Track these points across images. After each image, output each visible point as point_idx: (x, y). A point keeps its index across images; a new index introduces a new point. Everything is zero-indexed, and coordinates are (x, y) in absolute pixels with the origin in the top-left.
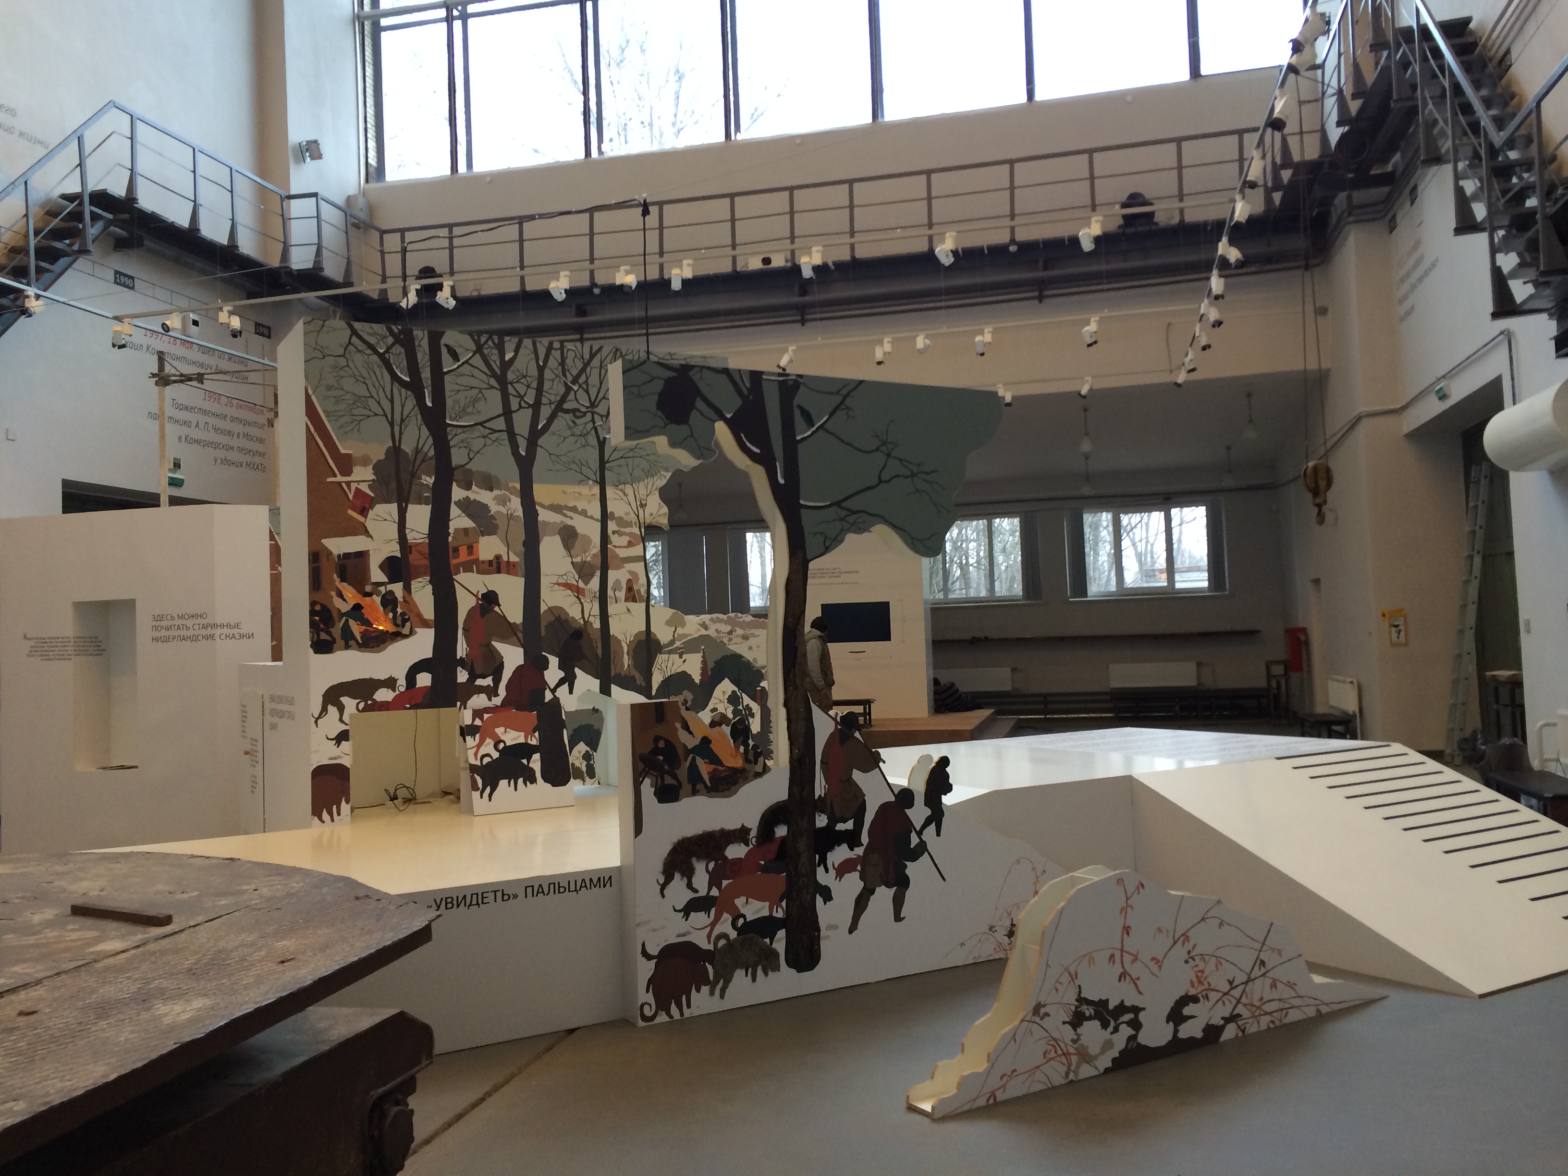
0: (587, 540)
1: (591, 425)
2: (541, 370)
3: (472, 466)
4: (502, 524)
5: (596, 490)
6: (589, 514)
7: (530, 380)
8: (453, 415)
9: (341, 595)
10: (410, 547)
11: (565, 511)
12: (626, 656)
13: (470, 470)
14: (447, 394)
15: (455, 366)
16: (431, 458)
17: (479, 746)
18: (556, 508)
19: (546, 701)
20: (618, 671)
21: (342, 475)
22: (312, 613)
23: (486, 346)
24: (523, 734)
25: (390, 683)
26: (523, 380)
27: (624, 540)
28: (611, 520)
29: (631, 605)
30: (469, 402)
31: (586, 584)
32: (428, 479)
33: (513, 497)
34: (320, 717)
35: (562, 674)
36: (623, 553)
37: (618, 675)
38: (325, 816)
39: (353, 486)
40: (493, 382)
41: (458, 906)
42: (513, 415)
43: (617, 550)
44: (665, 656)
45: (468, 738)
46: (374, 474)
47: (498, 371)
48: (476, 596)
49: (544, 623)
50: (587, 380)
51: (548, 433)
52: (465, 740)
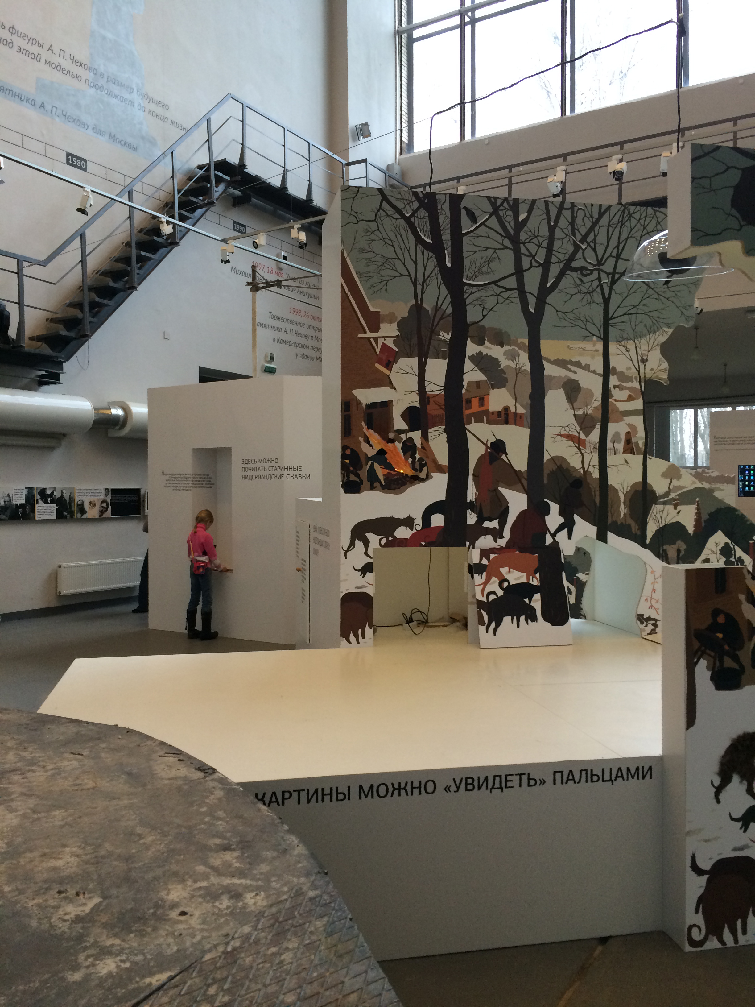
0: (590, 393)
1: (596, 283)
2: (552, 229)
3: (486, 323)
4: (510, 377)
5: (600, 346)
6: (592, 369)
7: (541, 239)
8: (470, 275)
9: (368, 441)
10: (429, 398)
11: (569, 366)
12: (622, 506)
13: (483, 327)
14: (465, 254)
15: (473, 228)
16: (449, 316)
17: (485, 584)
18: (562, 363)
19: (547, 544)
20: (614, 519)
21: (371, 331)
22: (344, 456)
23: (502, 208)
24: (525, 574)
25: (408, 522)
26: (535, 241)
27: (624, 395)
28: (614, 375)
29: (629, 457)
30: (485, 262)
31: (587, 435)
32: (445, 335)
33: (521, 353)
34: (348, 550)
35: (561, 520)
36: (623, 407)
37: (615, 523)
38: (352, 638)
39: (380, 341)
40: (507, 242)
41: (479, 788)
42: (525, 273)
43: (618, 404)
44: (660, 507)
45: (476, 576)
46: (398, 330)
47: (512, 232)
48: (486, 445)
49: (546, 472)
50: (595, 239)
51: (557, 291)
52: (473, 578)
